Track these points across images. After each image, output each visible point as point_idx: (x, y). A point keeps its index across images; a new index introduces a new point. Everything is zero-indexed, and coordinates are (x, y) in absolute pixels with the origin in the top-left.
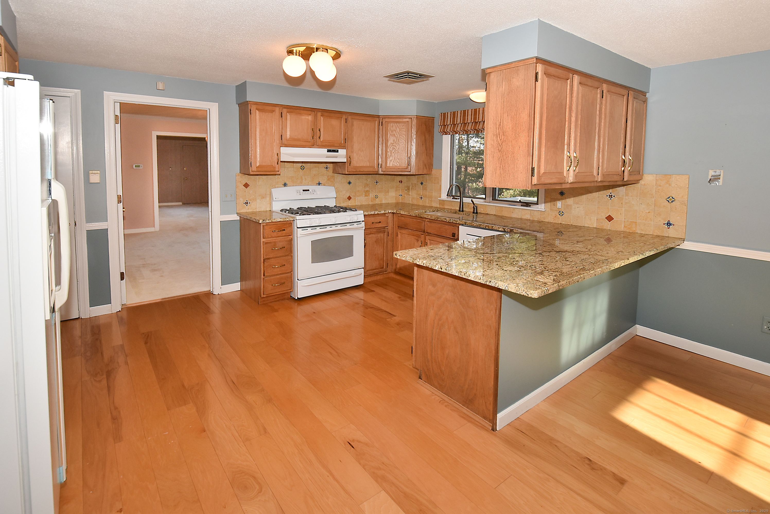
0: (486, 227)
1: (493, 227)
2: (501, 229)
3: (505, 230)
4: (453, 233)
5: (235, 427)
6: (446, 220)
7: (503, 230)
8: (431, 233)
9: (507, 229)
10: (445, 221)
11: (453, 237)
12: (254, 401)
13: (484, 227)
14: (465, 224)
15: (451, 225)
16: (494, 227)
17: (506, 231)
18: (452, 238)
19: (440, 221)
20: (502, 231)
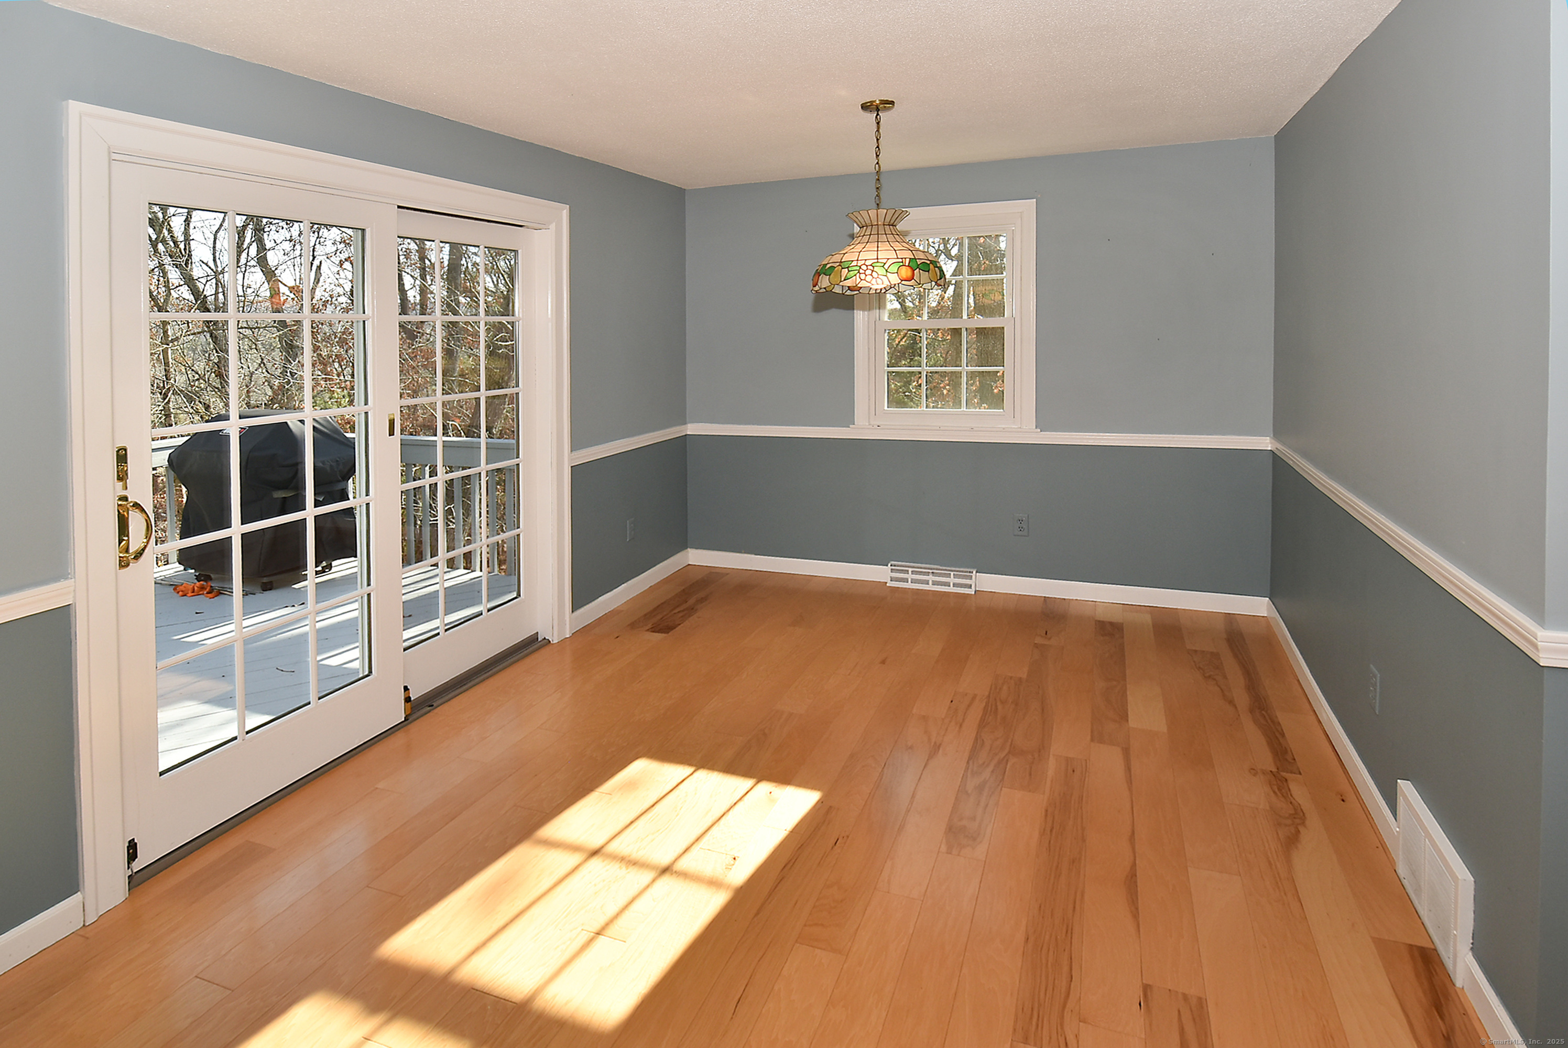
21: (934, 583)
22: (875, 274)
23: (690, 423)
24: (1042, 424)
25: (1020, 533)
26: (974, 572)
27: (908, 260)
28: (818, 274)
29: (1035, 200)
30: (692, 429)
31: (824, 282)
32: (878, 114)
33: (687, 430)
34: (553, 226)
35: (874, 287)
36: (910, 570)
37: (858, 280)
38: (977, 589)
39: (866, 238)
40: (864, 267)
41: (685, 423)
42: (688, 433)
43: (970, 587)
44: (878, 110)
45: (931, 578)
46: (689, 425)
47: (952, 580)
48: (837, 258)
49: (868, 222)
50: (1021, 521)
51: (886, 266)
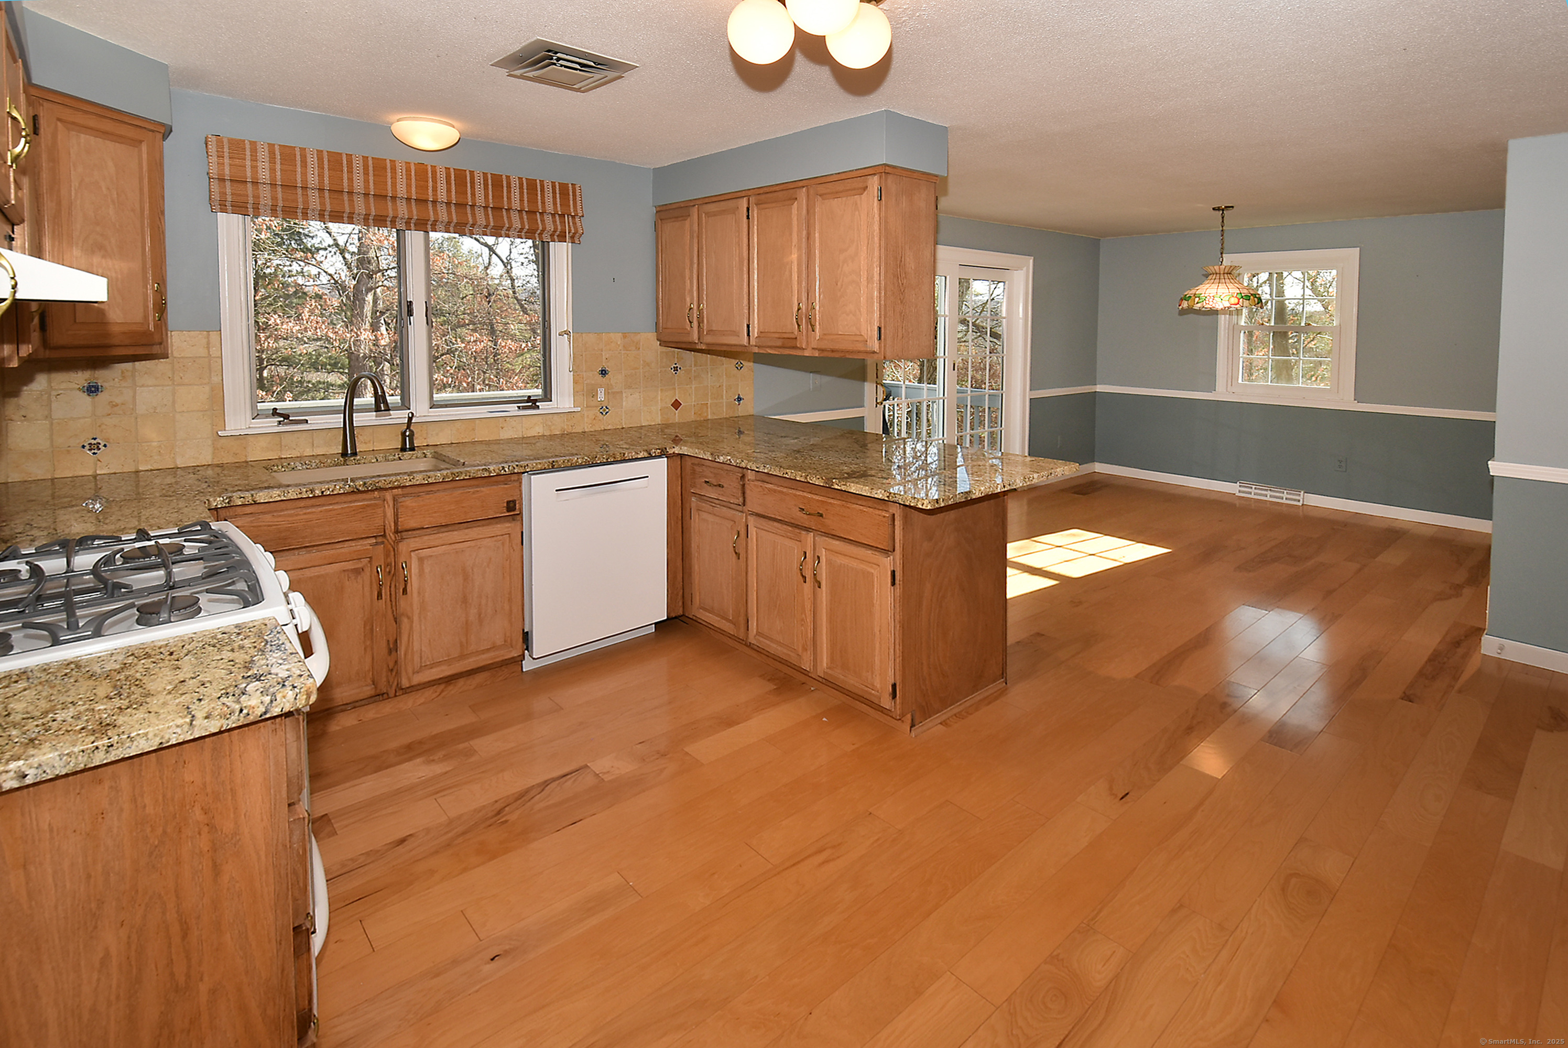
0: (607, 459)
1: (624, 454)
2: (641, 454)
3: (650, 454)
4: (508, 502)
5: (1210, 965)
6: (490, 472)
7: (646, 455)
8: (423, 528)
9: (653, 451)
10: (486, 474)
11: (508, 511)
12: (1104, 965)
13: (605, 461)
14: (553, 468)
15: (497, 483)
16: (626, 455)
17: (654, 455)
18: (508, 514)
19: (464, 479)
20: (645, 457)
21: (1271, 496)
22: (1214, 301)
23: (1100, 384)
24: (1358, 398)
25: (1340, 469)
26: (1302, 492)
27: (1236, 294)
28: (1182, 300)
29: (1358, 249)
30: (1100, 388)
31: (1185, 304)
32: (1223, 213)
33: (1096, 388)
34: (1025, 269)
35: (1217, 307)
36: (1254, 487)
37: (1205, 304)
38: (1305, 503)
39: (1212, 281)
40: (1208, 297)
41: (1096, 385)
42: (1097, 390)
43: (1299, 501)
44: (1223, 210)
45: (1269, 493)
46: (1098, 386)
47: (1285, 496)
48: (1193, 291)
49: (1214, 272)
50: (1340, 461)
51: (1222, 297)
